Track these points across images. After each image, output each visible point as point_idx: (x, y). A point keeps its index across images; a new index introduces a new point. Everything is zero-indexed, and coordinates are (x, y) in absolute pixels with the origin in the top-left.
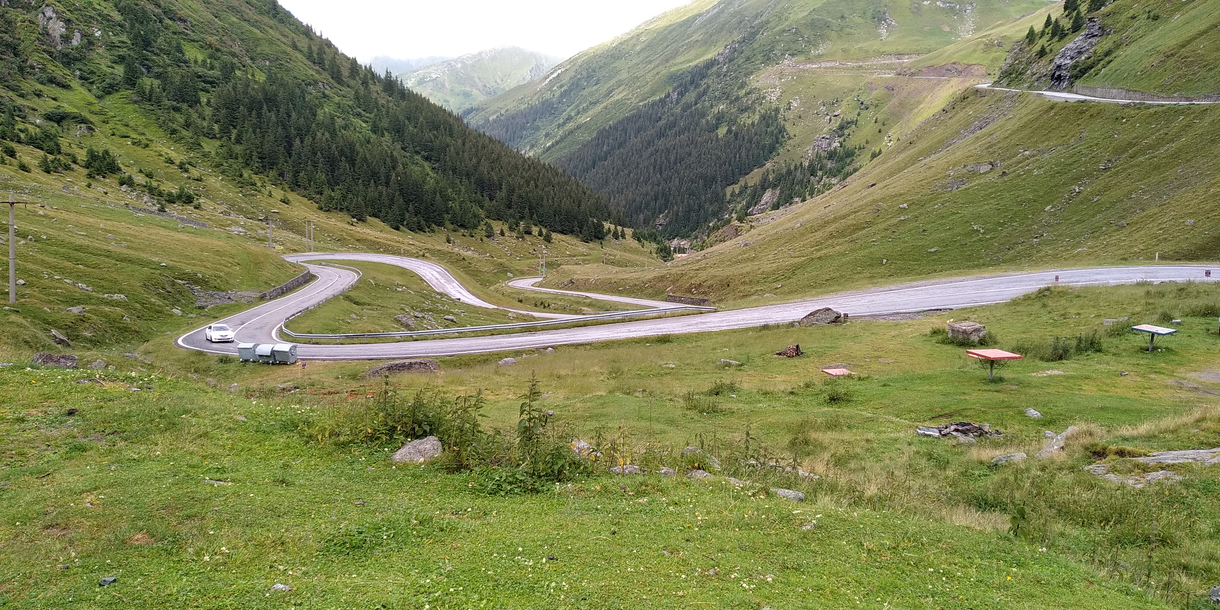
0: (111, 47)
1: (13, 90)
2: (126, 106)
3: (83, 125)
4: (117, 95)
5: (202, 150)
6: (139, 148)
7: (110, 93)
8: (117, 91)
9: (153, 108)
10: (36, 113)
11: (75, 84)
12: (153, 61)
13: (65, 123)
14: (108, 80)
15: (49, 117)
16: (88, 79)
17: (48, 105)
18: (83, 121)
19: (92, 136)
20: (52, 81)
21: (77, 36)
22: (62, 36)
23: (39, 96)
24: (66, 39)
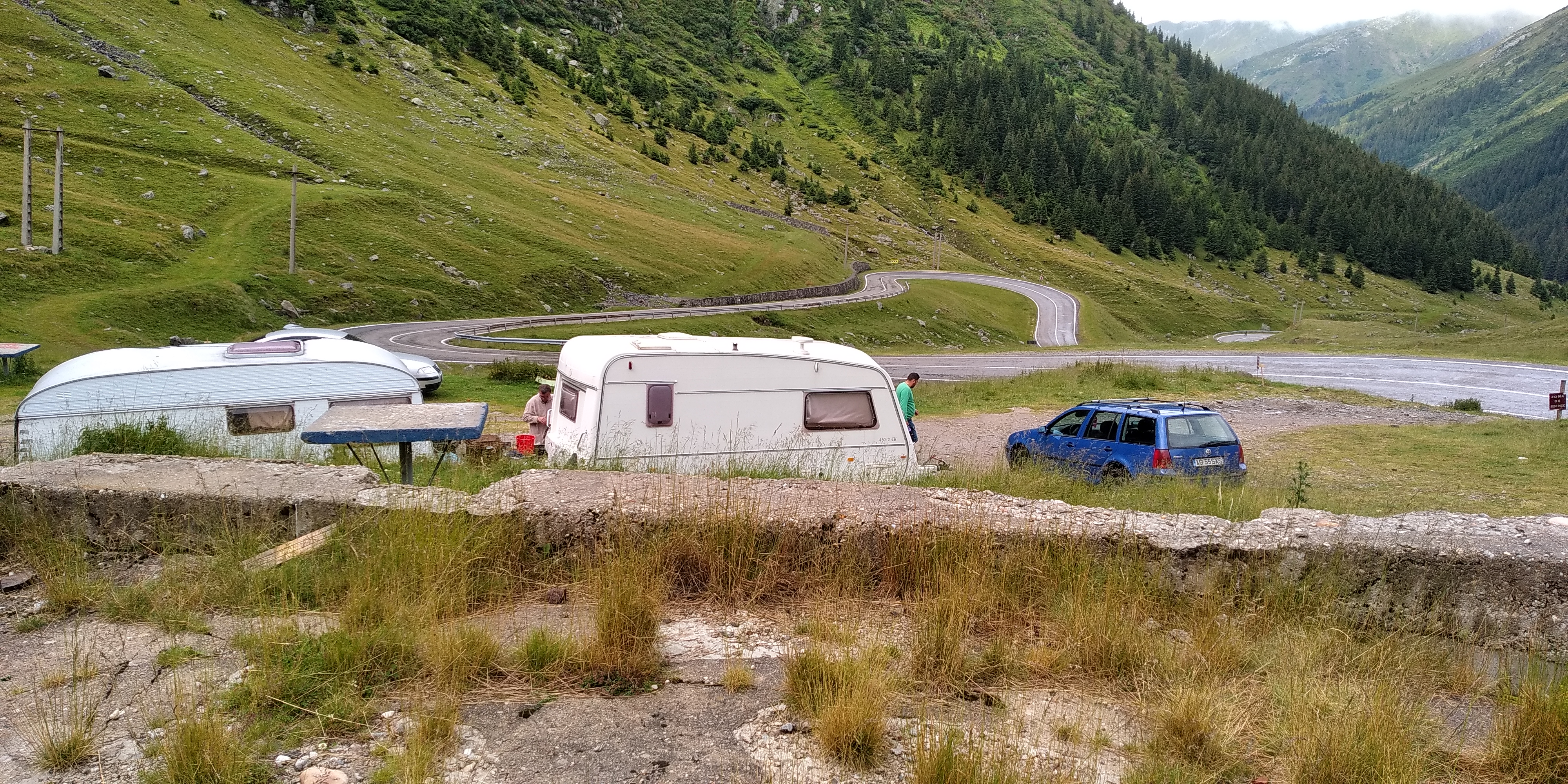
0: (828, 24)
1: (715, 75)
2: (827, 92)
3: (773, 113)
4: (821, 80)
5: (894, 144)
6: (824, 141)
7: (814, 77)
8: (822, 74)
9: (853, 94)
10: (731, 100)
11: (781, 68)
12: (870, 39)
13: (757, 111)
14: (815, 63)
15: (742, 105)
16: (797, 61)
17: (745, 91)
18: (775, 108)
19: (780, 125)
20: (757, 64)
21: (795, 12)
22: (778, 14)
23: (740, 81)
24: (783, 16)
